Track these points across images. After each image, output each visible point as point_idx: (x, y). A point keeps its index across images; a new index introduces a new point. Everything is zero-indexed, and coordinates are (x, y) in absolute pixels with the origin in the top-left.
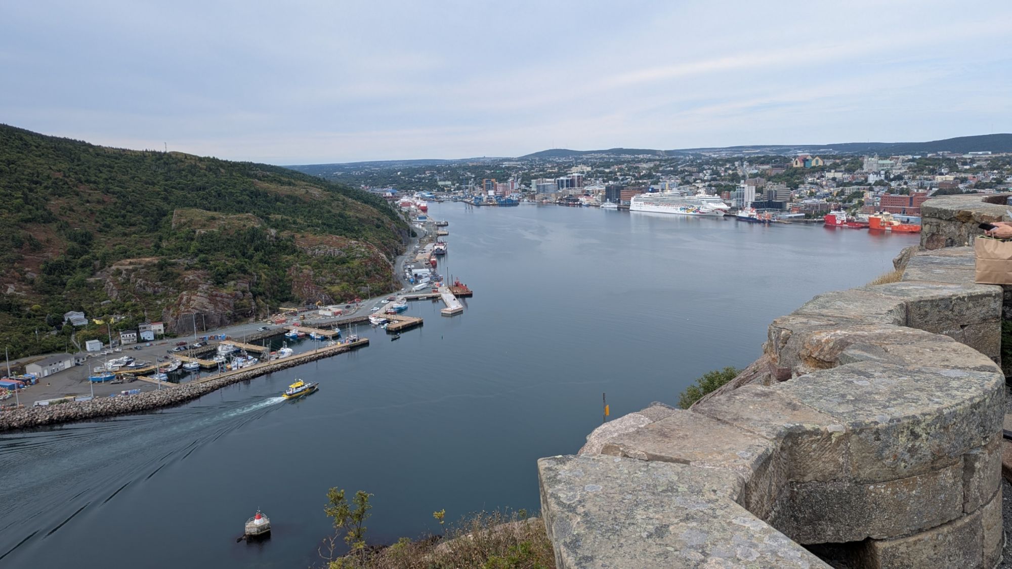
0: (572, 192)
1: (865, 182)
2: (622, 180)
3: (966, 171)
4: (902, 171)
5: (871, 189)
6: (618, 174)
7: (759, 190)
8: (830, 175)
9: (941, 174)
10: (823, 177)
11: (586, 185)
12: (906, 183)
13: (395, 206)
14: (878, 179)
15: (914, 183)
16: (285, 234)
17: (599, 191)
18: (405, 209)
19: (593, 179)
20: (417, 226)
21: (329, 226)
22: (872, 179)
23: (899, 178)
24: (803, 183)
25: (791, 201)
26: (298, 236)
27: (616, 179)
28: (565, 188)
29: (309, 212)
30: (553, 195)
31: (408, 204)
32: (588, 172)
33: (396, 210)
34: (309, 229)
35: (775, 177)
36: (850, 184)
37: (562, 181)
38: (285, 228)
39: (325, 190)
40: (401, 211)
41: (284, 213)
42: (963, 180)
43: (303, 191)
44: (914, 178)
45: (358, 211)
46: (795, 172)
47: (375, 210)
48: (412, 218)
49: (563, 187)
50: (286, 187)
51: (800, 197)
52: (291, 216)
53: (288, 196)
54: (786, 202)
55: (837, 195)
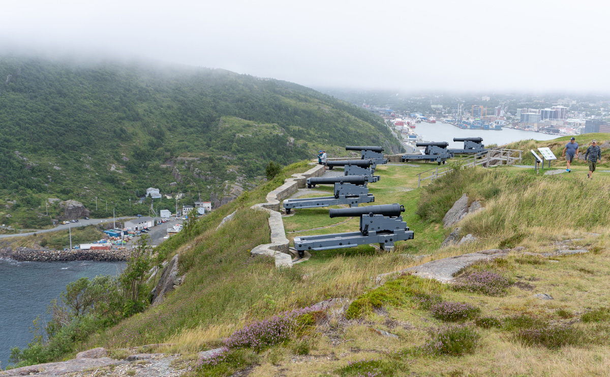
0: (554, 123)
2: (605, 115)
6: (602, 109)
11: (570, 117)
13: (390, 124)
16: (300, 142)
17: (580, 124)
18: (399, 128)
19: (576, 113)
20: (407, 143)
21: (335, 138)
26: (310, 144)
27: (599, 114)
28: (548, 120)
29: (320, 125)
30: (536, 125)
31: (401, 124)
32: (573, 105)
33: (391, 128)
34: (319, 139)
37: (546, 112)
38: (301, 137)
39: (333, 108)
40: (394, 129)
41: (300, 125)
43: (316, 108)
45: (359, 127)
47: (373, 127)
48: (403, 136)
49: (546, 118)
50: (304, 103)
52: (305, 128)
53: (304, 111)
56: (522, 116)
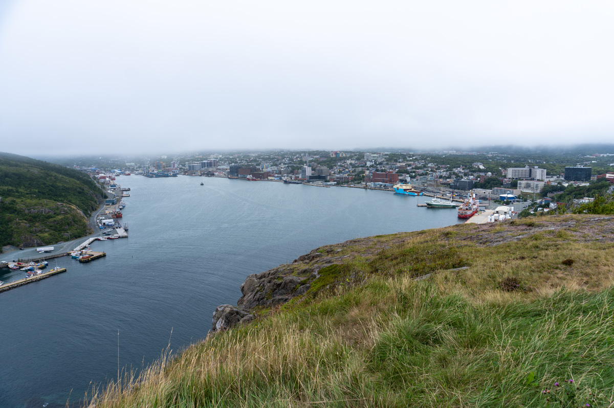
0: (210, 169)
1: (365, 166)
2: (240, 163)
3: (411, 161)
4: (382, 160)
5: (368, 169)
6: (238, 159)
7: (313, 169)
8: (349, 162)
9: (400, 162)
10: (345, 162)
11: (219, 165)
12: (384, 167)
13: (95, 178)
14: (371, 164)
15: (388, 166)
17: (226, 169)
18: (102, 180)
19: (223, 162)
20: (109, 191)
21: (43, 193)
22: (368, 164)
23: (381, 164)
24: (336, 166)
25: (330, 175)
26: (18, 200)
27: (236, 162)
28: (206, 168)
30: (199, 171)
31: (104, 178)
32: (220, 158)
34: (27, 196)
35: (321, 162)
36: (358, 167)
37: (204, 163)
42: (409, 165)
44: (387, 164)
45: (66, 182)
46: (332, 159)
47: (78, 182)
49: (205, 167)
50: (14, 168)
51: (335, 173)
53: (14, 174)
54: (327, 176)
55: (352, 172)
56: (189, 166)
